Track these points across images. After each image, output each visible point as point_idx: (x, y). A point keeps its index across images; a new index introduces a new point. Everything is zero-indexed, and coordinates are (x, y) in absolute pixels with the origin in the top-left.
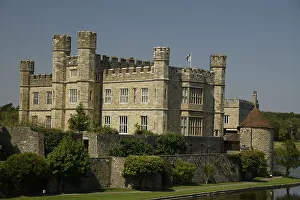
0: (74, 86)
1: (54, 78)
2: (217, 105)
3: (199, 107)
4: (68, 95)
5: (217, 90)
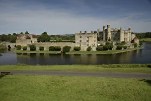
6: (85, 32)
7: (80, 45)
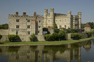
0: (49, 20)
1: (45, 18)
2: (79, 23)
3: (76, 23)
4: (48, 21)
5: (80, 20)
6: (25, 13)
7: (17, 33)
